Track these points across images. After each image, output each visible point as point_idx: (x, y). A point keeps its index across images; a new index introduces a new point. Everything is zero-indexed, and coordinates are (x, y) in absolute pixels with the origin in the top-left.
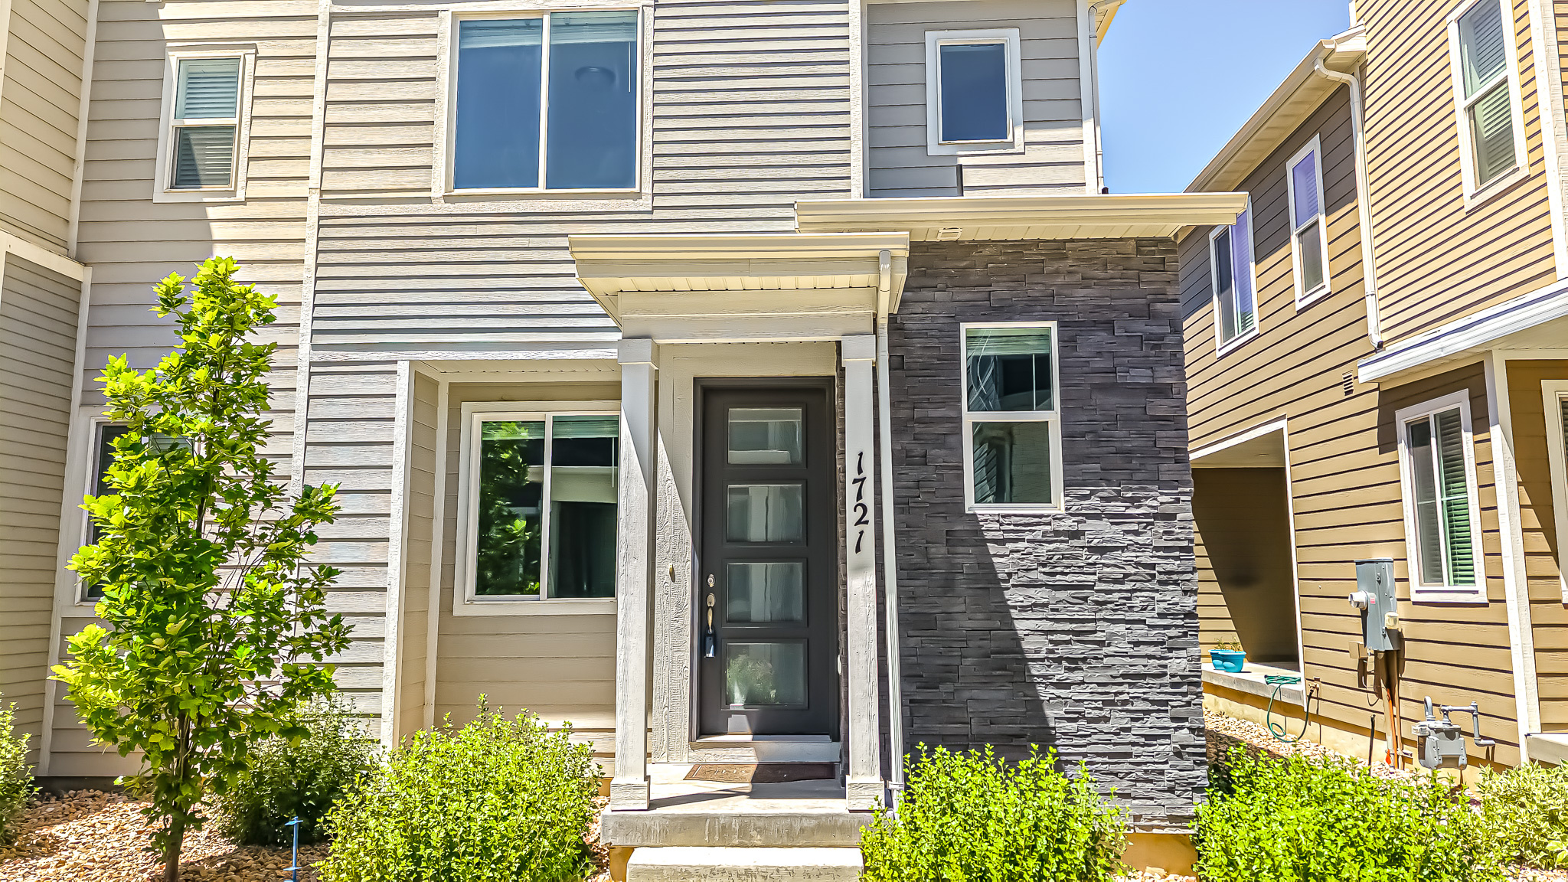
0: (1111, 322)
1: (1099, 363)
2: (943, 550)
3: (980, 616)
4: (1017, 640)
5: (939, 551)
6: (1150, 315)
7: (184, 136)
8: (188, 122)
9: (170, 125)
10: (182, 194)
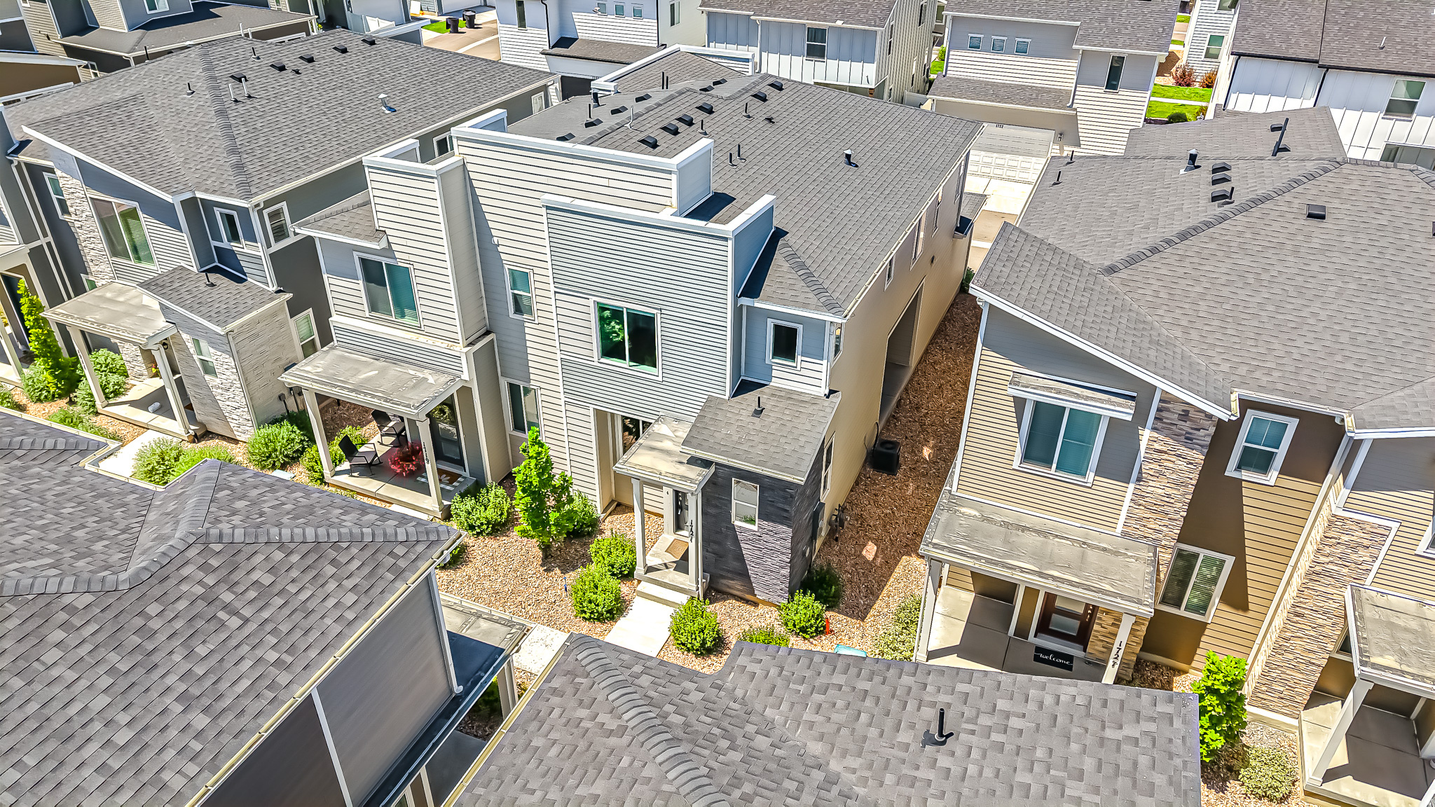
0: (774, 490)
1: (770, 499)
2: (725, 530)
3: (733, 546)
4: (743, 554)
6: (785, 491)
7: (515, 297)
8: (516, 292)
9: (510, 292)
10: (518, 317)
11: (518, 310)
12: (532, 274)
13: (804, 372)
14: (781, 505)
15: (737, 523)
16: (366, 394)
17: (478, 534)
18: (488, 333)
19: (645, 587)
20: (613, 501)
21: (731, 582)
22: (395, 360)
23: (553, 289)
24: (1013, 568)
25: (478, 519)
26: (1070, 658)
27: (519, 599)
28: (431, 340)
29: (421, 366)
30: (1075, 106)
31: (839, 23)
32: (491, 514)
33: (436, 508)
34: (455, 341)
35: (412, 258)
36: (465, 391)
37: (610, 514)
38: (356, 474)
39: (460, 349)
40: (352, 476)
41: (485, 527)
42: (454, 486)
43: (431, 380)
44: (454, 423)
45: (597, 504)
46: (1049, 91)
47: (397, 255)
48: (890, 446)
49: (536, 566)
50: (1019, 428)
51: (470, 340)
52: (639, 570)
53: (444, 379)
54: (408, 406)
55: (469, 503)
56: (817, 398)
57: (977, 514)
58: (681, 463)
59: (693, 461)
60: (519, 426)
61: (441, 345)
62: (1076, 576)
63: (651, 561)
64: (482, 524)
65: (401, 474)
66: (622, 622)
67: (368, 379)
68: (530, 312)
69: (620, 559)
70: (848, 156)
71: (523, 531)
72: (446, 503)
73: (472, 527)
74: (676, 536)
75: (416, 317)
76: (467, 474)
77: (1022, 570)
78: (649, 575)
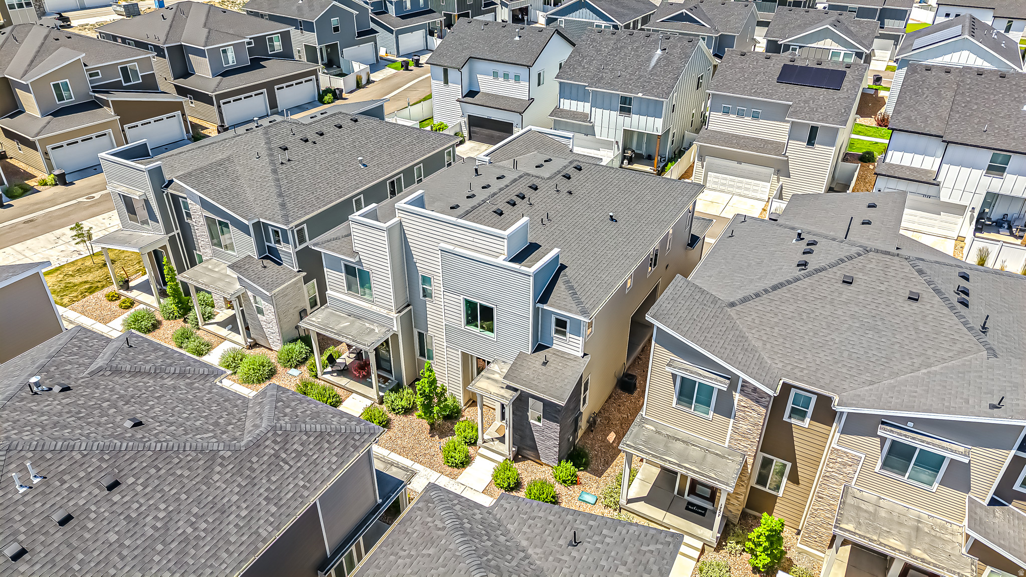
0: (551, 406)
3: (528, 433)
5: (525, 424)
7: (423, 288)
8: (424, 286)
9: (421, 286)
10: (423, 299)
11: (425, 296)
12: (432, 278)
13: (570, 343)
14: (553, 414)
15: (532, 421)
16: (343, 336)
17: (397, 413)
18: (408, 305)
19: (482, 451)
20: (470, 400)
21: (528, 452)
22: (359, 318)
23: (442, 289)
24: (665, 461)
25: (397, 405)
26: (705, 509)
27: (416, 452)
28: (378, 309)
29: (372, 322)
30: (787, 154)
31: (640, 95)
32: (404, 403)
33: (376, 397)
34: (391, 310)
35: (371, 267)
36: (395, 336)
37: (468, 407)
38: (335, 374)
39: (394, 315)
40: (332, 375)
41: (400, 410)
42: (386, 385)
43: (377, 331)
44: (388, 351)
45: (461, 400)
46: (772, 143)
47: (364, 265)
48: (631, 377)
49: (426, 434)
50: (675, 386)
51: (398, 310)
52: (480, 441)
53: (384, 330)
54: (364, 345)
55: (393, 396)
56: (576, 357)
57: (654, 429)
58: (503, 388)
59: (508, 387)
60: (422, 354)
61: (384, 312)
62: (698, 468)
63: (486, 437)
64: (399, 408)
65: (359, 376)
66: (468, 469)
67: (345, 327)
68: (431, 297)
69: (470, 434)
70: (611, 217)
71: (420, 416)
72: (381, 394)
73: (394, 410)
74: (502, 423)
75: (371, 295)
76: (393, 378)
77: (670, 462)
78: (484, 444)
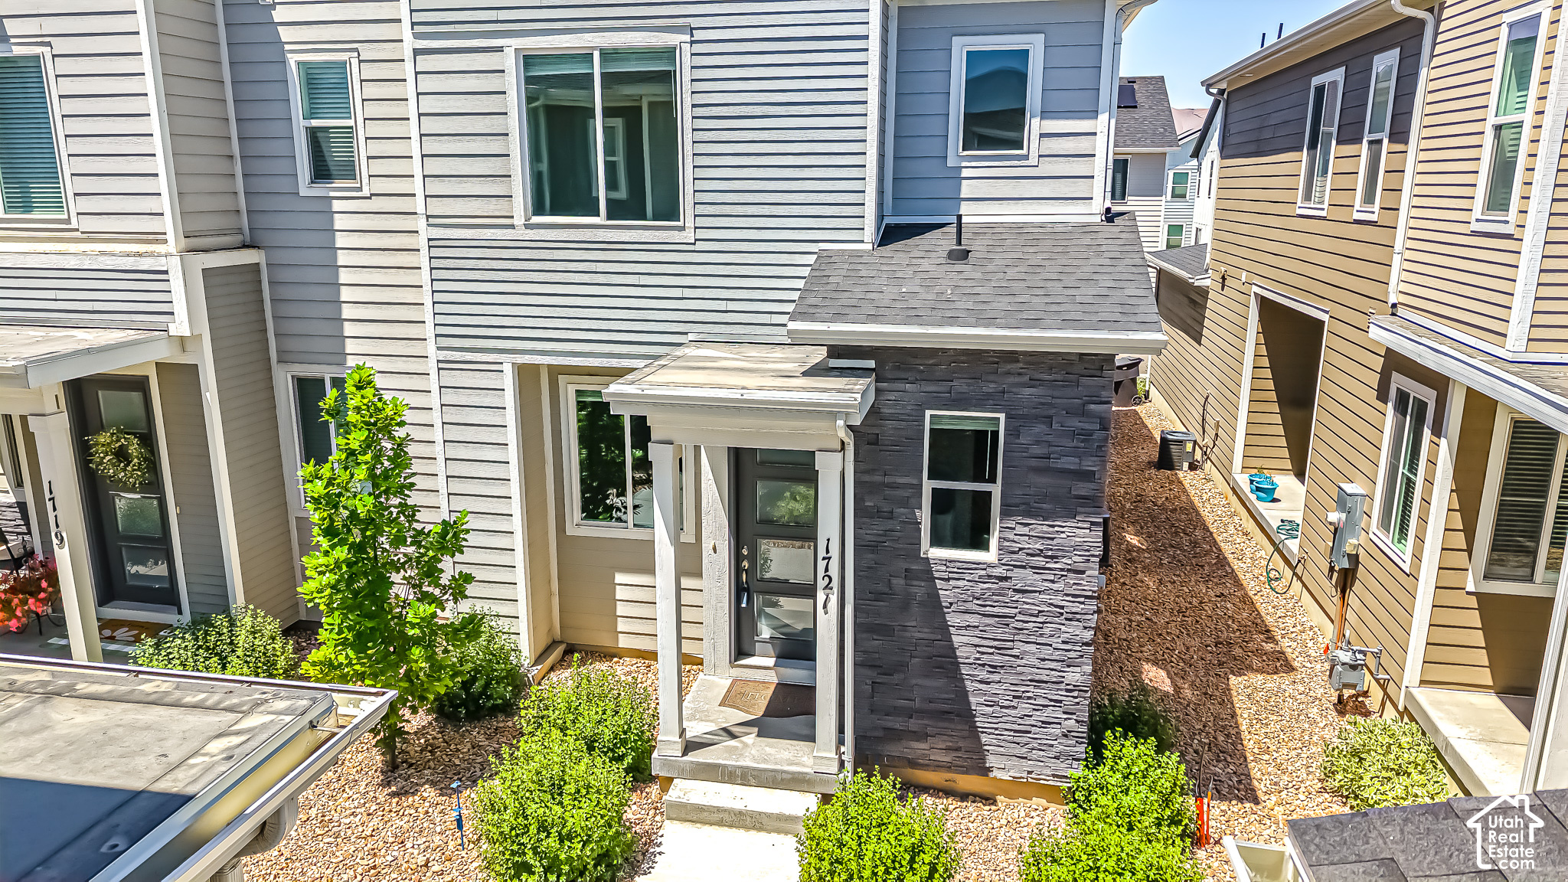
0: (1051, 417)
1: (1037, 450)
2: (902, 582)
3: (926, 630)
4: (953, 649)
5: (898, 582)
6: (1083, 413)
7: (314, 133)
8: (315, 123)
9: (300, 125)
10: (319, 190)
11: (322, 171)
12: (355, 62)
13: (1046, 167)
14: (1069, 463)
15: (937, 556)
18: (245, 247)
19: (689, 791)
20: (554, 644)
23: (409, 43)
36: (180, 373)
37: (552, 669)
39: (169, 255)
44: (153, 485)
45: (524, 648)
47: (10, 27)
51: (196, 240)
53: (120, 334)
56: (1085, 225)
63: (696, 729)
68: (349, 171)
74: (736, 672)
78: (697, 757)
